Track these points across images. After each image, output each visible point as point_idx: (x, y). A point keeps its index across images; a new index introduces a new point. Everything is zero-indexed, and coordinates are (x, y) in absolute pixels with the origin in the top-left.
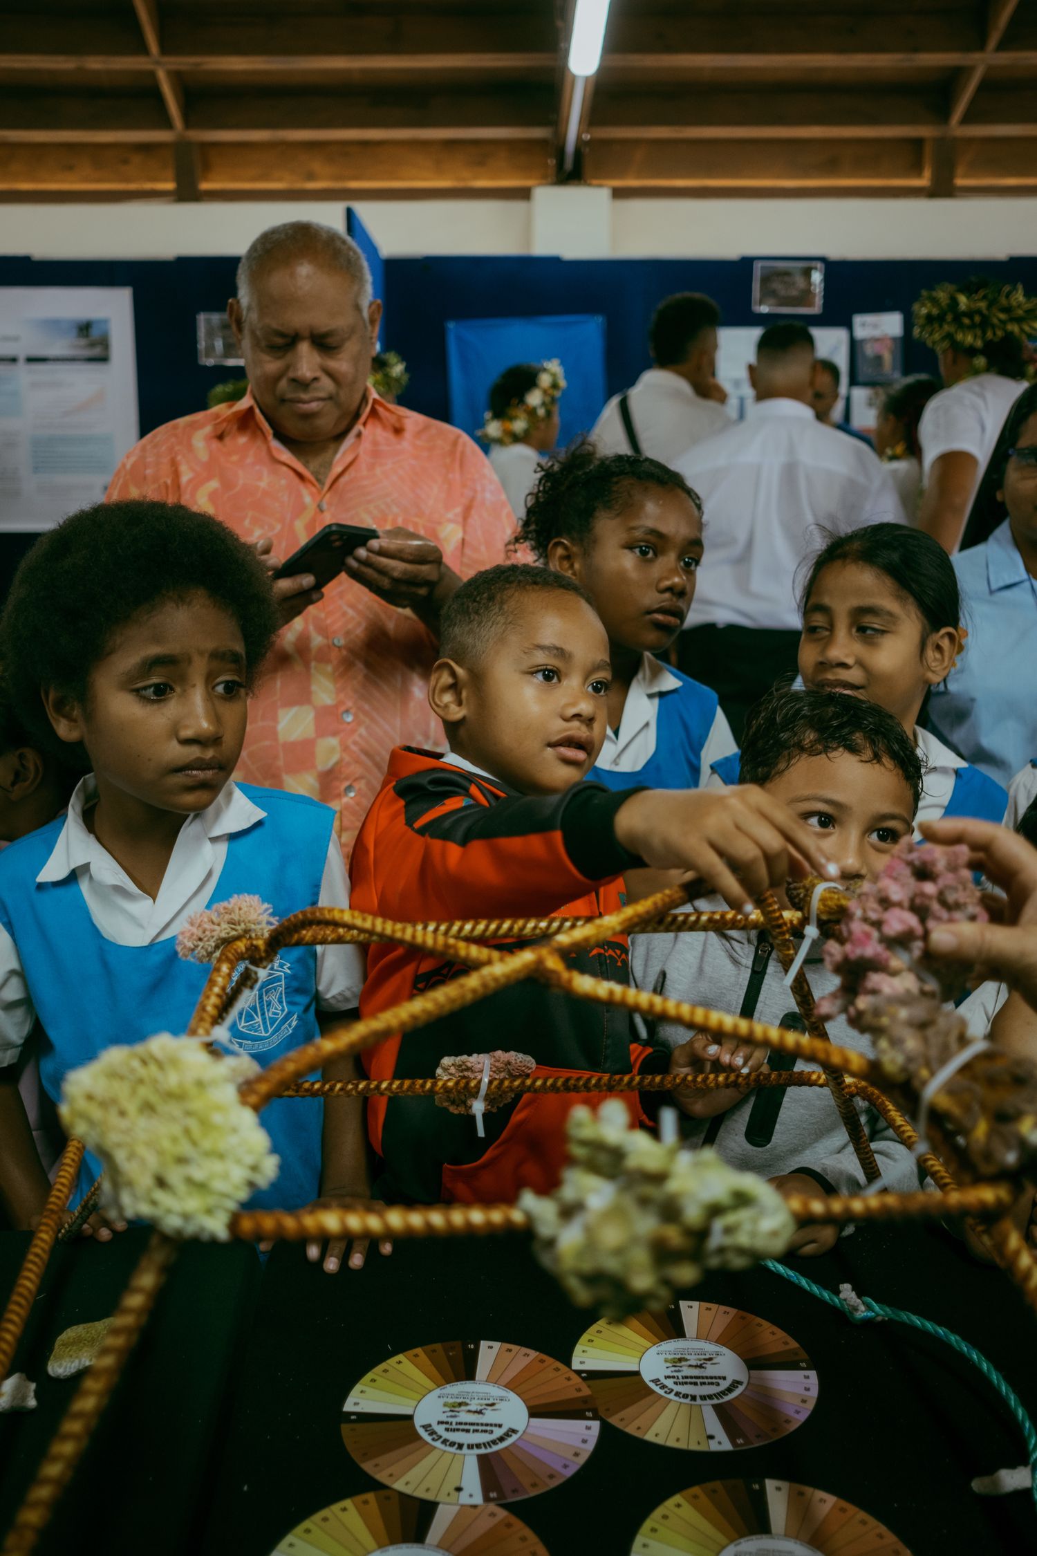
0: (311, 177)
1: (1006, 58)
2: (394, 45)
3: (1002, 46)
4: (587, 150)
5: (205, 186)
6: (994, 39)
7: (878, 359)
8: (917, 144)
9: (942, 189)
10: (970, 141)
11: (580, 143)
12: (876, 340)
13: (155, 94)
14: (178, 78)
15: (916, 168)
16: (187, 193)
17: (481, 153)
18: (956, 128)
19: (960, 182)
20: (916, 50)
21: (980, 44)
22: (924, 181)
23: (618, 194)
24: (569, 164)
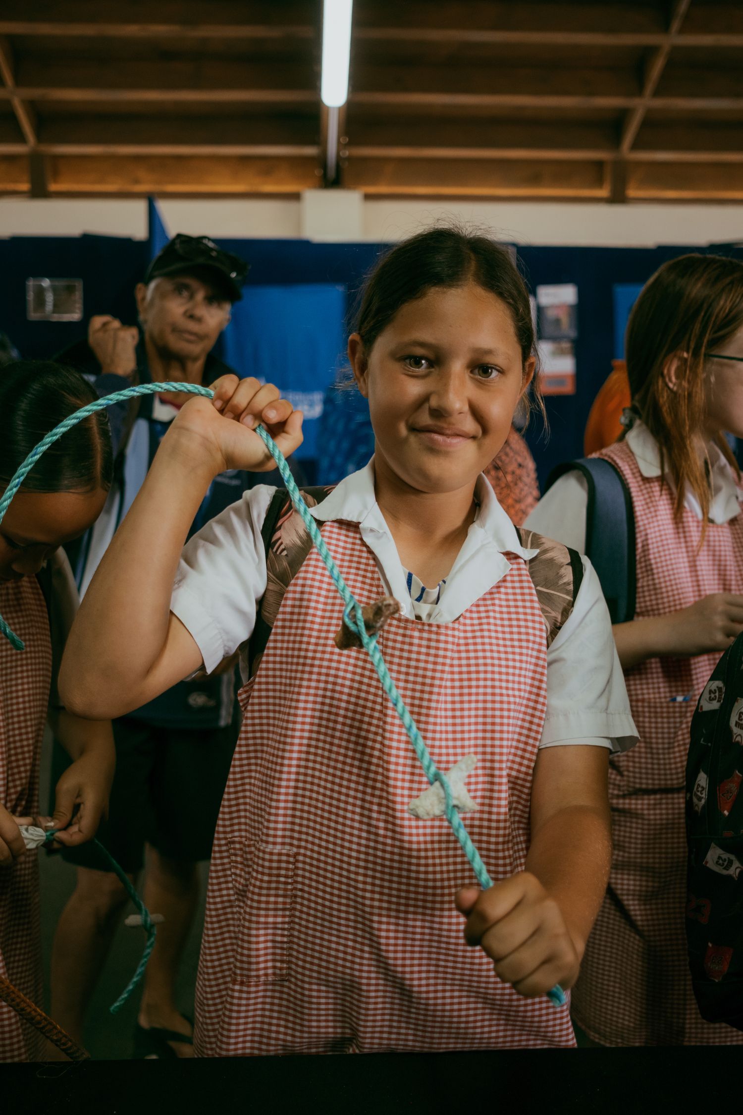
0: (137, 181)
1: (659, 103)
2: (195, 84)
3: (657, 94)
4: (345, 165)
5: (53, 187)
6: (650, 87)
7: (558, 321)
8: (599, 165)
9: (618, 198)
10: (639, 164)
11: (339, 159)
12: (558, 307)
13: (12, 117)
14: (32, 106)
15: (598, 182)
16: (39, 192)
17: (268, 166)
18: (627, 152)
19: (632, 193)
20: (592, 94)
21: (638, 90)
22: (604, 193)
23: (368, 197)
24: (332, 172)
